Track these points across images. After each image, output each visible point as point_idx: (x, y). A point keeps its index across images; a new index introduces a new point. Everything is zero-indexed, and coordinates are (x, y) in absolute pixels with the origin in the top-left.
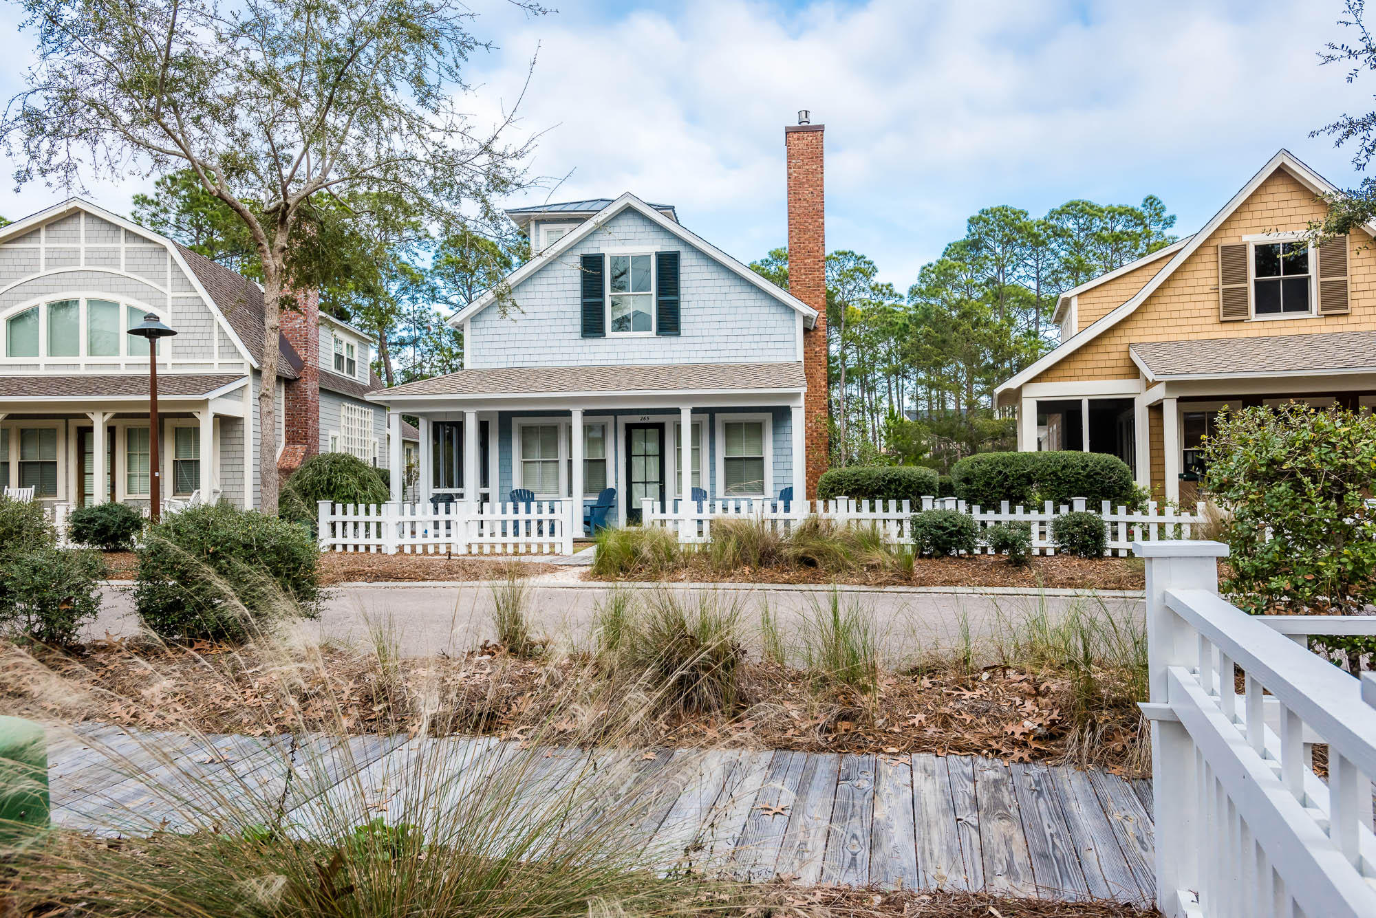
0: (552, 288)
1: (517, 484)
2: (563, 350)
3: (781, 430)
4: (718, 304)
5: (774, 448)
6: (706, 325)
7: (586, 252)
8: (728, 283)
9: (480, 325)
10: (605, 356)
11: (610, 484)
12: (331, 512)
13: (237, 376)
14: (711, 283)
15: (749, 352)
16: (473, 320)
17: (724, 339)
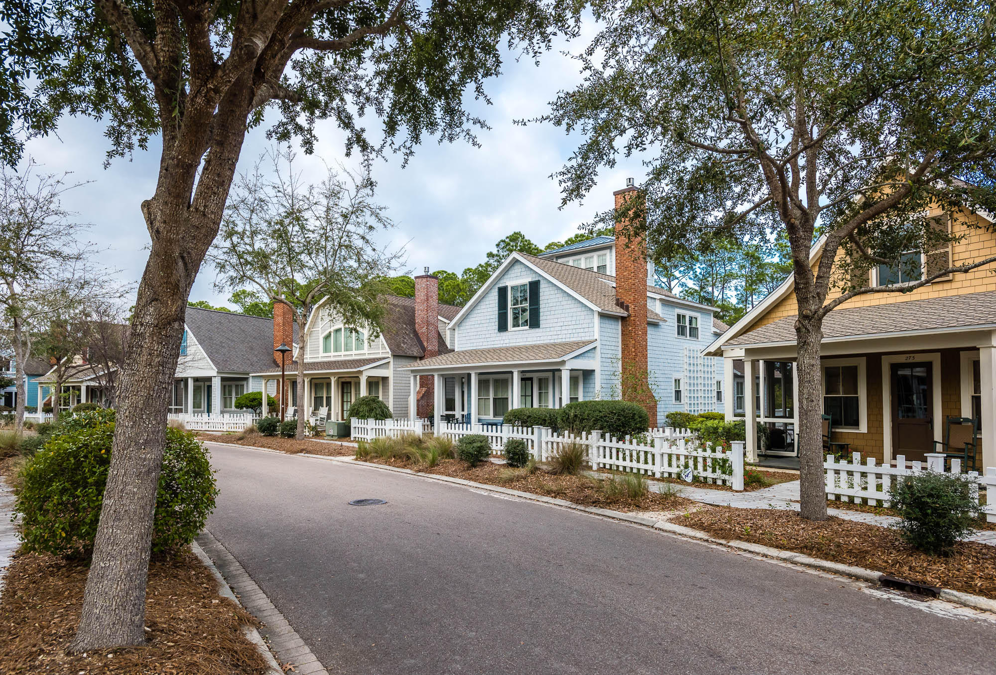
2: (491, 339)
5: (584, 392)
6: (552, 321)
7: (501, 285)
9: (461, 328)
10: (508, 341)
12: (355, 422)
13: (384, 358)
14: (554, 296)
15: (572, 335)
16: (459, 326)
17: (560, 328)
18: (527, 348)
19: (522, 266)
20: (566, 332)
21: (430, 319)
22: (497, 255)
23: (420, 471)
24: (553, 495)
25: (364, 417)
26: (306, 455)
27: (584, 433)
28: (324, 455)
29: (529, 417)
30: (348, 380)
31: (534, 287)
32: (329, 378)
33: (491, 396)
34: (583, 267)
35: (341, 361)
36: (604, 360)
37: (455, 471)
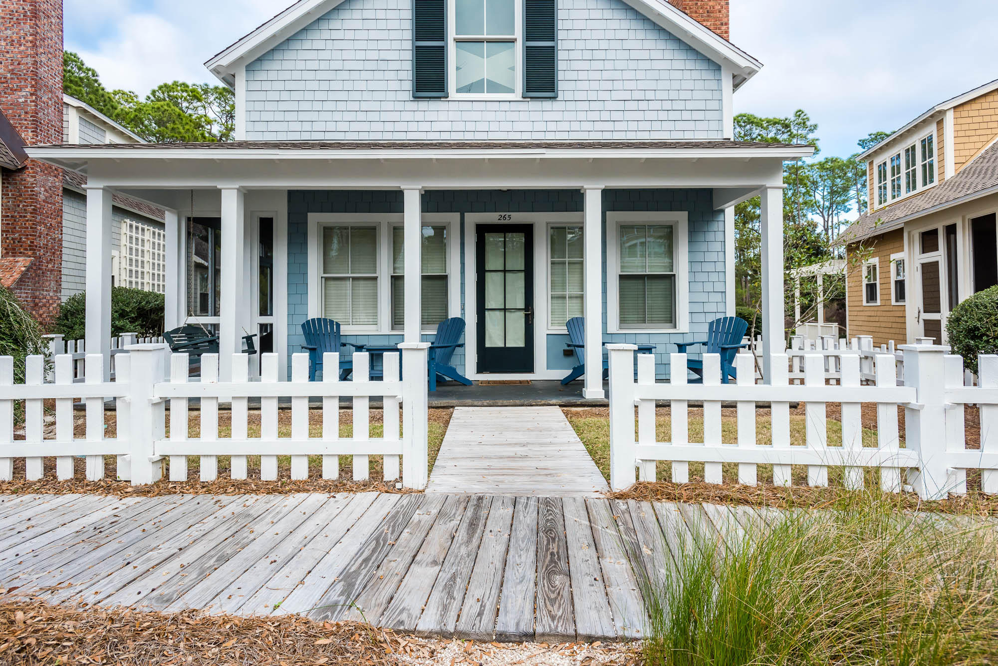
0: (371, 24)
1: (314, 311)
2: (385, 116)
3: (701, 237)
4: (611, 55)
5: (690, 262)
6: (595, 85)
8: (626, 24)
10: (447, 126)
11: (454, 312)
14: (602, 24)
15: (656, 126)
16: (250, 68)
17: (620, 106)
20: (639, 116)
33: (387, 272)
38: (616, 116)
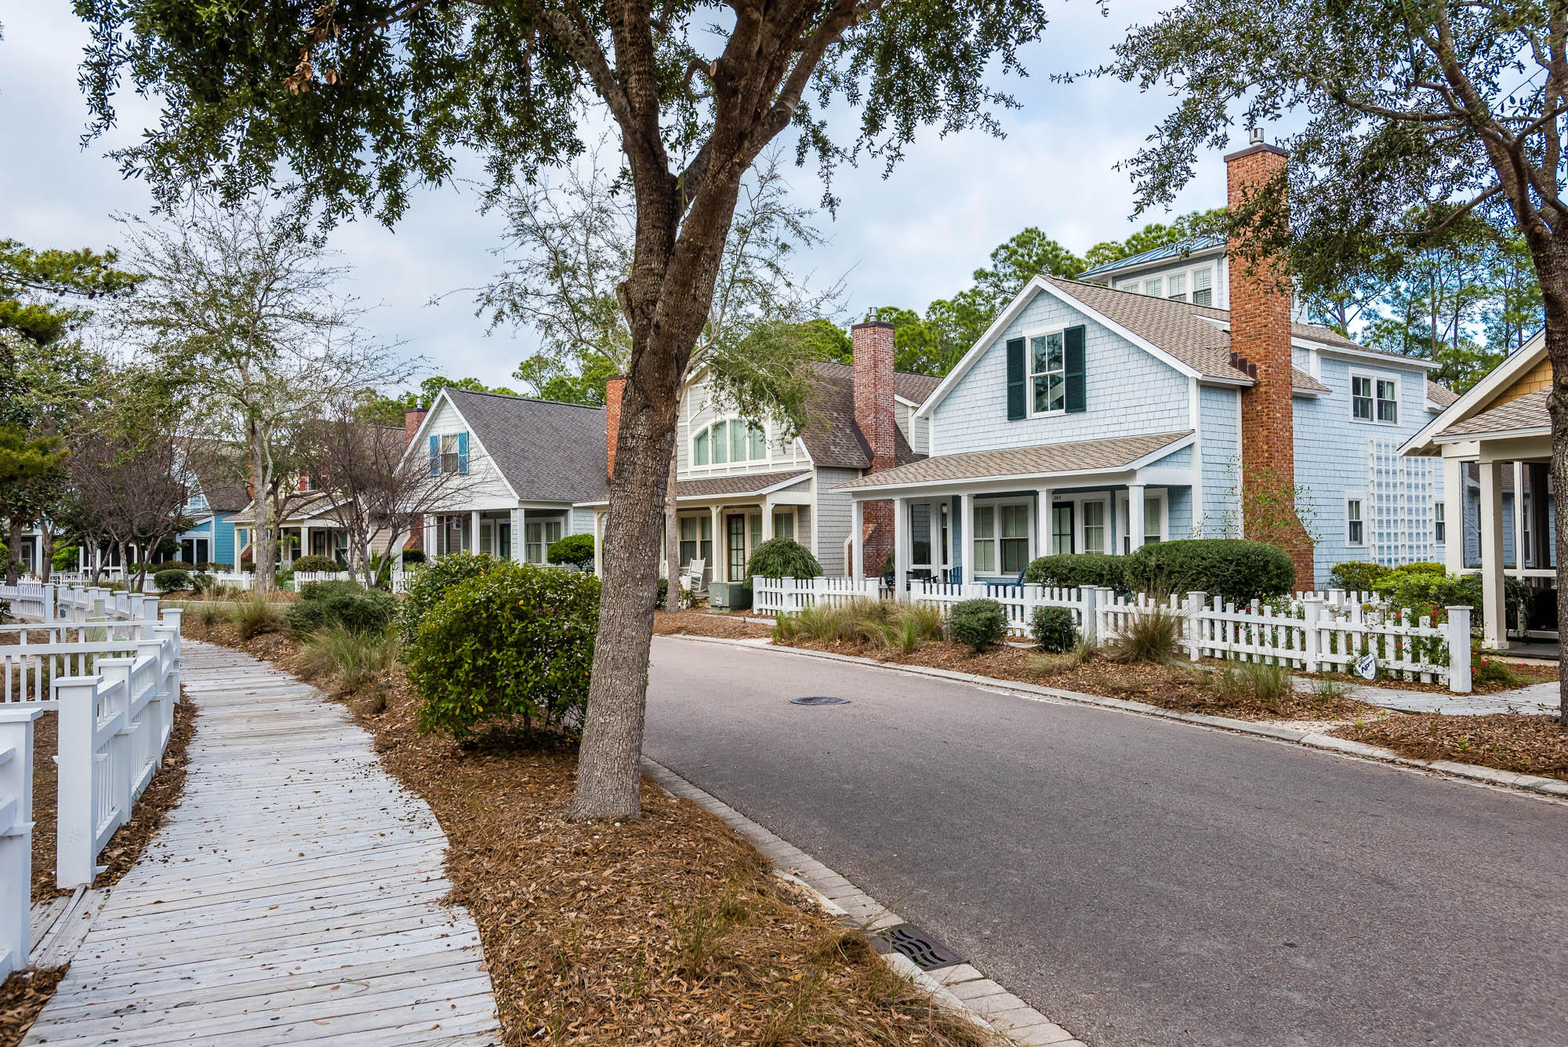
0: (988, 375)
2: (996, 434)
4: (1118, 375)
5: (1170, 526)
6: (1108, 399)
7: (1013, 336)
9: (940, 416)
10: (1026, 437)
12: (759, 583)
13: (802, 472)
14: (1112, 354)
15: (1147, 424)
16: (935, 412)
17: (1123, 412)
18: (1062, 449)
19: (1052, 301)
20: (1135, 417)
21: (880, 401)
22: (992, 275)
23: (887, 660)
24: (1123, 695)
25: (774, 574)
26: (687, 637)
27: (1174, 597)
28: (718, 636)
29: (1073, 569)
30: (738, 511)
31: (1075, 337)
32: (708, 509)
33: (997, 536)
34: (1165, 295)
35: (727, 479)
36: (1209, 467)
37: (949, 659)
38: (1123, 419)
